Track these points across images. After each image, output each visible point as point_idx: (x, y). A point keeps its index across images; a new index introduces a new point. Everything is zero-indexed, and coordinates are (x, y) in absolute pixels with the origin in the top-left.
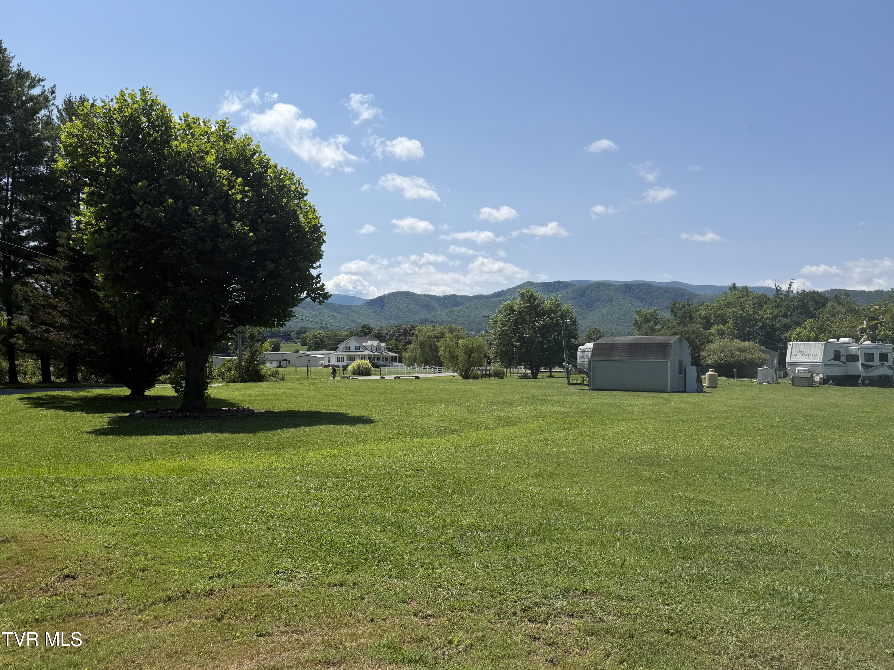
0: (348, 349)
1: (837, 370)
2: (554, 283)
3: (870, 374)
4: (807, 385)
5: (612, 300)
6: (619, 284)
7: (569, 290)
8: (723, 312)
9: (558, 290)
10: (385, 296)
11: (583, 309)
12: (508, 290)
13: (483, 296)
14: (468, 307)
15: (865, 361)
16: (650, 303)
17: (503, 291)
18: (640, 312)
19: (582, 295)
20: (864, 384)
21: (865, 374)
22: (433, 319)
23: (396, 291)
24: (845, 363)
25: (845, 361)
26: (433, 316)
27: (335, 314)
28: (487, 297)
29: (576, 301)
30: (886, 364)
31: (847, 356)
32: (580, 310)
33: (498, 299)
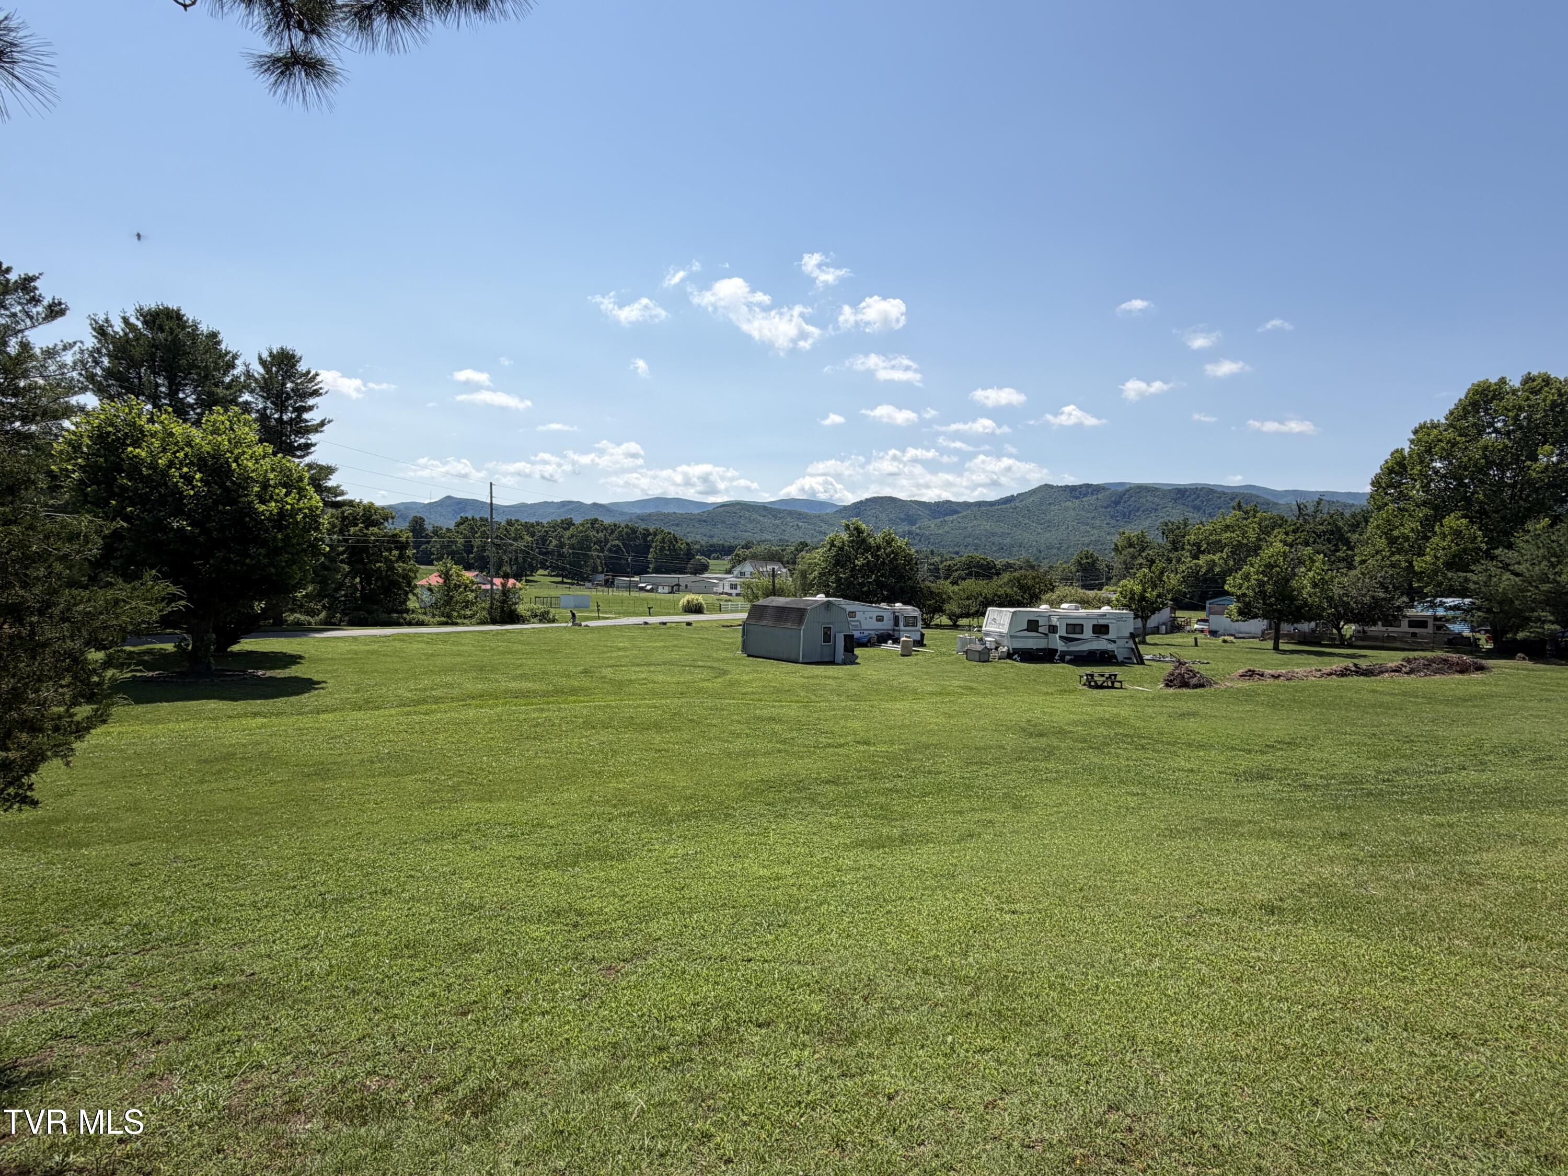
0: (742, 574)
1: (1032, 642)
2: (1081, 486)
3: (1072, 649)
4: (977, 659)
5: (1157, 510)
6: (1170, 488)
7: (1100, 496)
8: (1218, 538)
9: (1085, 495)
10: (861, 502)
11: (1117, 521)
12: (1019, 495)
13: (986, 502)
14: (965, 517)
15: (1067, 633)
16: (1210, 514)
17: (1012, 496)
18: (1124, 533)
19: (1117, 503)
20: (1062, 660)
21: (1065, 649)
22: (918, 531)
23: (876, 495)
24: (1046, 634)
25: (1047, 632)
26: (920, 528)
27: (800, 524)
28: (991, 504)
29: (1109, 510)
30: (1106, 637)
31: (1050, 626)
32: (1113, 522)
33: (1004, 506)
